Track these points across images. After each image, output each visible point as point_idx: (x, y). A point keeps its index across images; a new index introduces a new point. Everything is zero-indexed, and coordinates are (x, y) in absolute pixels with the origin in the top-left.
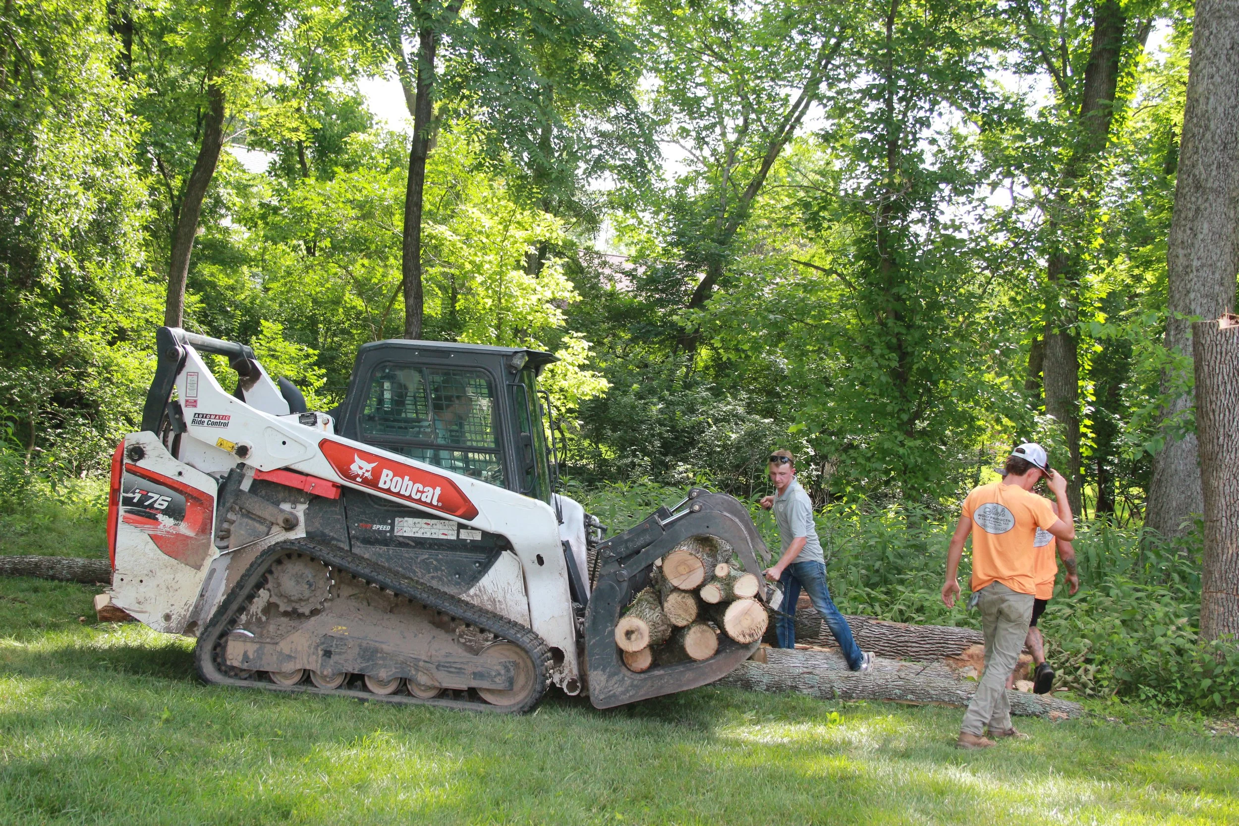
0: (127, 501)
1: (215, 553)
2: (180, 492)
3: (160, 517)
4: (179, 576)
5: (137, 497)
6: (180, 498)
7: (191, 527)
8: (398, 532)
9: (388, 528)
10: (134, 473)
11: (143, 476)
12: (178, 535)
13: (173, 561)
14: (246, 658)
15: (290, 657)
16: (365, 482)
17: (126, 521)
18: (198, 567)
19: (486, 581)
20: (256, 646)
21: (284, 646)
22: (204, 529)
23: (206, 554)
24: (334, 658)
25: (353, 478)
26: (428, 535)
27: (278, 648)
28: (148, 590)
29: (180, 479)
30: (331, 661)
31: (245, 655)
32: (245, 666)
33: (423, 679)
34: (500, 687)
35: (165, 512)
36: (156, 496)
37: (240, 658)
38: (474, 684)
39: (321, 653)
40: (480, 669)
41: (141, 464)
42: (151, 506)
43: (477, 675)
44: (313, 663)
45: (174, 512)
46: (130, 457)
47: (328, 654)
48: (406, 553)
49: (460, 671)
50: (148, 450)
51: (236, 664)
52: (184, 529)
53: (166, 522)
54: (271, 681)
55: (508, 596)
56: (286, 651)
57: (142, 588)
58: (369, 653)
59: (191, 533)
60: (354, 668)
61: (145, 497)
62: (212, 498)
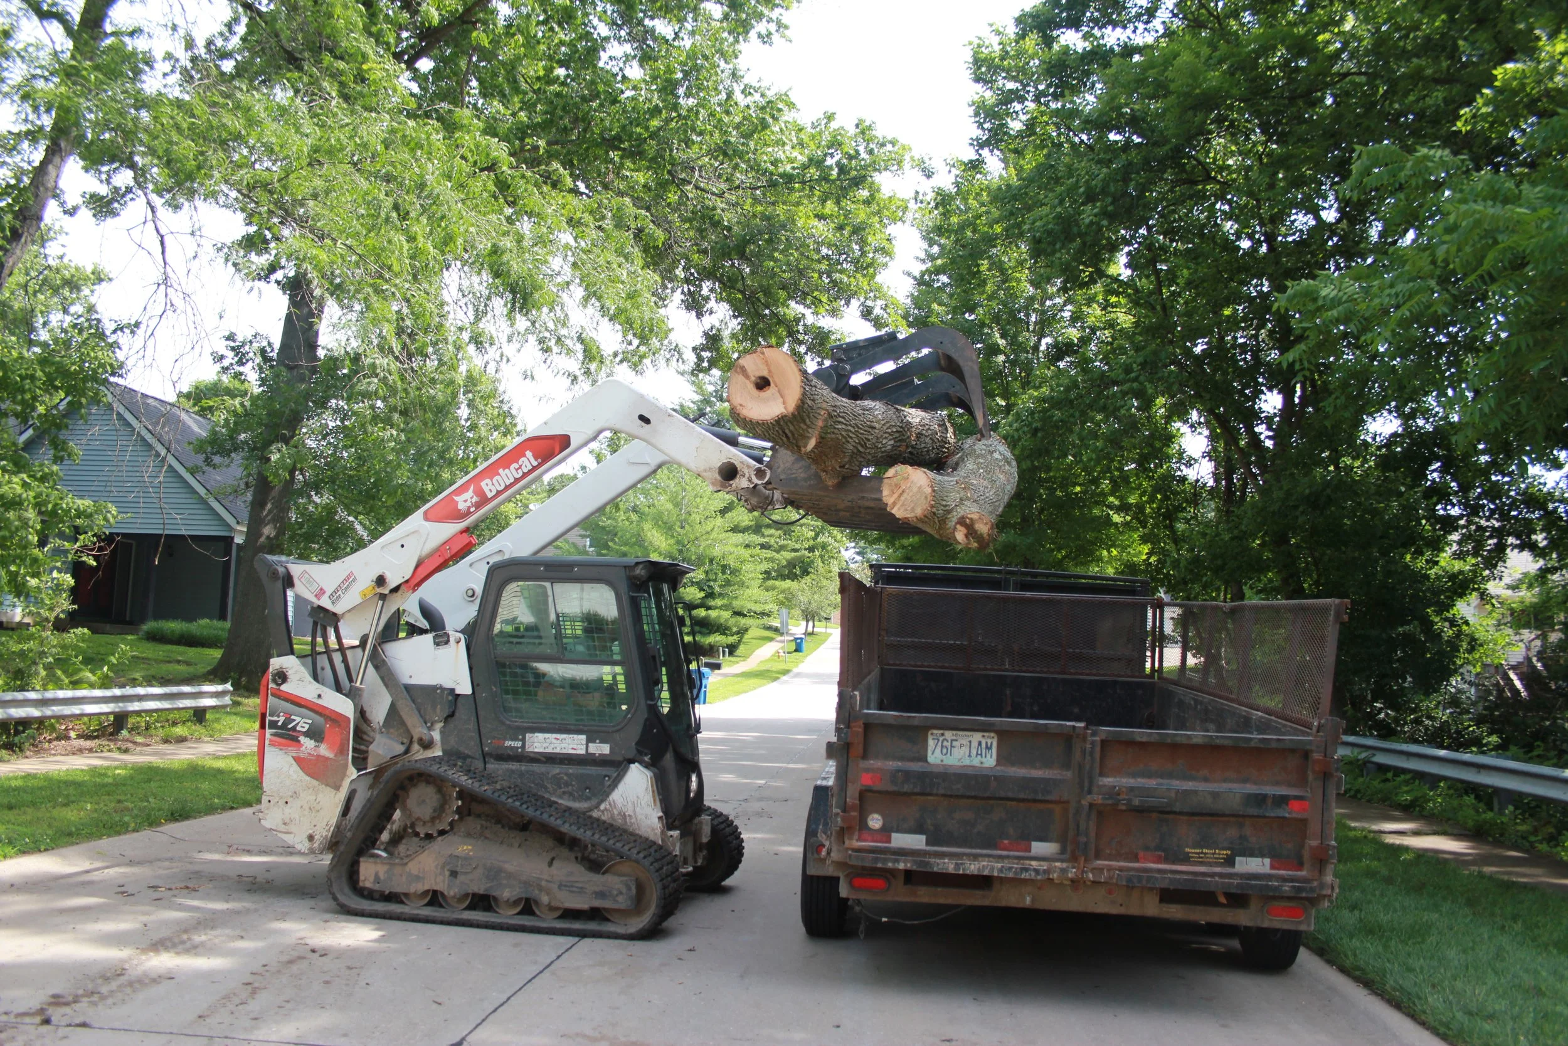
0: (273, 725)
1: (353, 773)
2: (320, 714)
3: (302, 739)
4: (320, 797)
5: (282, 719)
6: (320, 720)
7: (330, 748)
8: (530, 748)
9: (520, 744)
10: (279, 697)
11: (287, 700)
12: (318, 756)
13: (315, 783)
14: (377, 880)
15: (418, 878)
16: (478, 506)
17: (272, 744)
18: (337, 788)
19: (616, 796)
20: (386, 867)
21: (413, 867)
22: (342, 751)
23: (344, 775)
24: (461, 878)
25: (468, 513)
26: (558, 751)
27: (407, 869)
28: (292, 811)
29: (320, 702)
30: (458, 881)
31: (377, 875)
32: (377, 887)
33: (545, 899)
34: (623, 906)
35: (307, 734)
36: (298, 719)
37: (372, 879)
38: (597, 903)
39: (447, 873)
40: (601, 888)
41: (284, 687)
42: (294, 729)
43: (601, 895)
44: (441, 883)
45: (314, 734)
46: (274, 681)
47: (454, 874)
48: (537, 768)
49: (582, 891)
50: (290, 674)
51: (368, 884)
52: (324, 750)
53: (308, 743)
54: (402, 902)
55: (638, 810)
56: (415, 872)
57: (287, 809)
58: (494, 873)
59: (330, 755)
60: (479, 888)
61: (288, 720)
62: (348, 719)
